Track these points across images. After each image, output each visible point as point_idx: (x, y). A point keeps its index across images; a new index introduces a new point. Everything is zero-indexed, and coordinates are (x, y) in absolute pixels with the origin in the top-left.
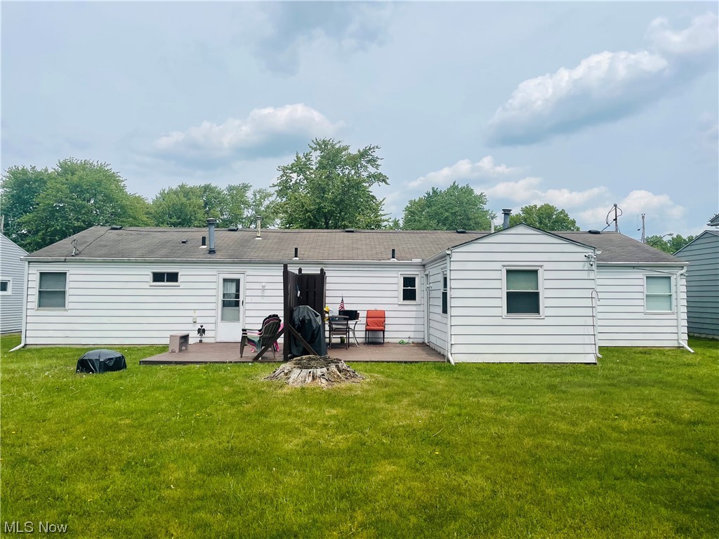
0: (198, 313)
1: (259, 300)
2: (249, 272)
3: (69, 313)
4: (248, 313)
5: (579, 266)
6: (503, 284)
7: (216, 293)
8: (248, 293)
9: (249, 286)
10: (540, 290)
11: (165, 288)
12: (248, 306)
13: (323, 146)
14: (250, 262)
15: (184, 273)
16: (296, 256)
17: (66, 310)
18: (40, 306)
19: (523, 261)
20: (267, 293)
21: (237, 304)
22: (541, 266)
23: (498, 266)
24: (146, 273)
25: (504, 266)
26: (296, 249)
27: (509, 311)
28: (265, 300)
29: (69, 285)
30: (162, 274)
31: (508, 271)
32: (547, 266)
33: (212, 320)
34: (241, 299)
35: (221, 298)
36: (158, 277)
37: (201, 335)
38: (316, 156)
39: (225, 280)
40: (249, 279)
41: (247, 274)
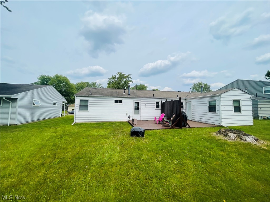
0: (128, 112)
1: (144, 108)
2: (141, 100)
3: (90, 112)
4: (142, 112)
5: (248, 100)
6: (232, 104)
7: (133, 106)
8: (141, 106)
9: (142, 104)
10: (241, 106)
11: (118, 105)
12: (141, 110)
13: (120, 74)
14: (142, 98)
15: (124, 100)
16: (154, 96)
17: (88, 111)
18: (80, 110)
19: (237, 98)
20: (146, 106)
21: (138, 109)
22: (241, 99)
23: (231, 99)
24: (113, 100)
25: (233, 99)
26: (154, 94)
27: (234, 112)
28: (146, 108)
29: (89, 103)
30: (117, 101)
31: (234, 101)
32: (242, 99)
33: (132, 114)
34: (140, 108)
35: (134, 108)
36: (116, 101)
37: (129, 118)
38: (117, 76)
39: (135, 103)
40: (142, 102)
41: (141, 101)
